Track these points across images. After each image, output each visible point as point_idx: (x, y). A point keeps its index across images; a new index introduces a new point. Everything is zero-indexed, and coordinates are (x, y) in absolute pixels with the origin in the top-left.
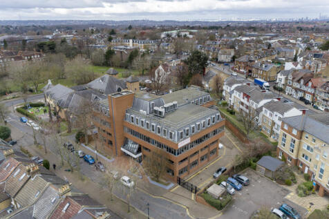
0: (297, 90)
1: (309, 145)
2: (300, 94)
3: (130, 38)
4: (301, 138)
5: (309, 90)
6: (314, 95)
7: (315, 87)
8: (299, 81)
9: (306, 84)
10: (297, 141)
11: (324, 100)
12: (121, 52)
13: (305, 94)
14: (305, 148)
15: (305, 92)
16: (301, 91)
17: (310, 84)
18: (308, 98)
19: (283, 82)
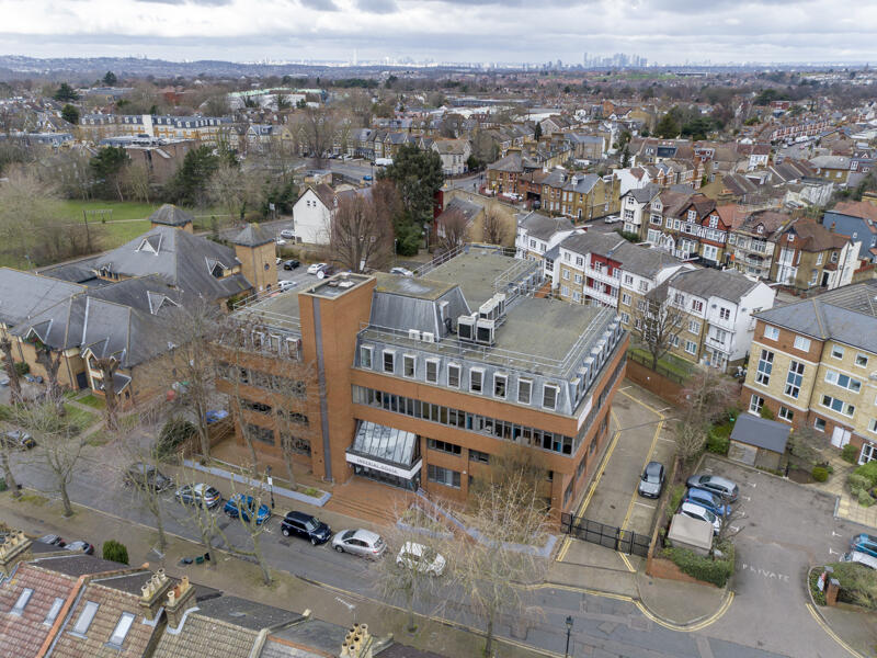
0: (678, 238)
1: (846, 372)
2: (688, 248)
3: (140, 112)
4: (820, 358)
5: (712, 236)
6: (724, 246)
7: (727, 229)
8: (682, 215)
9: (703, 221)
10: (810, 366)
11: (752, 256)
12: (149, 155)
13: (700, 247)
14: (835, 382)
15: (700, 241)
16: (689, 238)
17: (714, 220)
18: (710, 254)
19: (637, 220)
